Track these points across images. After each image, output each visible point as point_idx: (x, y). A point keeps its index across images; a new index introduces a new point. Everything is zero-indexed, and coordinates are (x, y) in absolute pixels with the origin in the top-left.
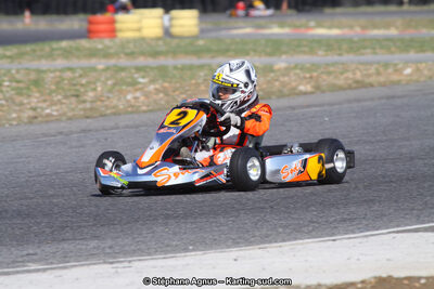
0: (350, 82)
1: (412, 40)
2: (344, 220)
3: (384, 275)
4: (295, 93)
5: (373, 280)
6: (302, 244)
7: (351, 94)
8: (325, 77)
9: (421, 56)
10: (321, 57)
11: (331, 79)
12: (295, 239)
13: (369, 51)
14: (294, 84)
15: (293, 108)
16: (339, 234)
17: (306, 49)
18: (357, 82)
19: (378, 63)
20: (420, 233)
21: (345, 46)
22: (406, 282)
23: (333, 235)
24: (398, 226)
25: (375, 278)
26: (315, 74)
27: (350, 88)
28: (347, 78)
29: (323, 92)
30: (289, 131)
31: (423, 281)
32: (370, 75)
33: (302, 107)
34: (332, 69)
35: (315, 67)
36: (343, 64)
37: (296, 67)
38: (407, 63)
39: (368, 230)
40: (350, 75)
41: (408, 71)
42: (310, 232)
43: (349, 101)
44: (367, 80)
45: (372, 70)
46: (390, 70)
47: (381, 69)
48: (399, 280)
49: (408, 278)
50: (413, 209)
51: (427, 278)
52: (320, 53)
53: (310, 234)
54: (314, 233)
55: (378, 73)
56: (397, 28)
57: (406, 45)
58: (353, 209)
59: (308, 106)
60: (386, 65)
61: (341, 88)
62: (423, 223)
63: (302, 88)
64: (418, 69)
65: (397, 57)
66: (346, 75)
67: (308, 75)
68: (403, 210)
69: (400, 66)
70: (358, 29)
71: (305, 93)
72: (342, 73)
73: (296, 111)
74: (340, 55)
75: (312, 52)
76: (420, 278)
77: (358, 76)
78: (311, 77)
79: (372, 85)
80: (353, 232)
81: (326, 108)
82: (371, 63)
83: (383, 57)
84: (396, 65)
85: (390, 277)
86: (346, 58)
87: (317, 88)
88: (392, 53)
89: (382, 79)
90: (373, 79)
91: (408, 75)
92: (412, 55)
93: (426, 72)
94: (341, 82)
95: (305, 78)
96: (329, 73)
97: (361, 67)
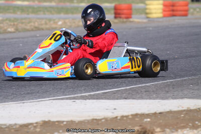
0: (32, 27)
1: (62, 8)
2: (28, 93)
3: (47, 120)
4: (5, 32)
5: (41, 122)
6: (8, 104)
7: (33, 33)
8: (20, 25)
9: (66, 16)
10: (19, 15)
11: (23, 26)
12: (5, 102)
13: (42, 13)
14: (5, 28)
15: (5, 39)
16: (26, 100)
17: (11, 11)
18: (36, 27)
19: (46, 18)
20: (65, 100)
21: (30, 10)
22: (57, 123)
23: (23, 100)
24: (54, 97)
25: (42, 121)
26: (16, 23)
27: (32, 30)
28: (31, 26)
29: (19, 32)
30: (3, 50)
31: (65, 123)
32: (42, 25)
33: (9, 39)
34: (24, 21)
35: (16, 20)
36: (29, 18)
37: (7, 19)
38: (60, 19)
39: (40, 98)
40: (32, 24)
41: (60, 23)
42: (12, 99)
43: (32, 37)
44: (41, 27)
45: (43, 22)
46: (52, 22)
47: (48, 22)
48: (54, 122)
49: (58, 122)
50: (61, 89)
51: (67, 122)
52: (19, 13)
53: (12, 100)
54: (14, 99)
55: (46, 24)
56: (55, 2)
57: (59, 10)
58: (33, 88)
59: (12, 39)
60: (50, 20)
61: (28, 30)
62: (66, 95)
63: (9, 30)
64: (65, 23)
65: (55, 16)
66: (30, 24)
67: (12, 24)
68: (56, 89)
69: (56, 20)
70: (36, 2)
71: (11, 32)
72: (29, 23)
73: (7, 41)
74: (28, 14)
75: (14, 12)
76: (63, 122)
77: (36, 25)
78: (14, 25)
79: (43, 29)
80: (32, 99)
81: (21, 39)
82: (42, 19)
83: (48, 16)
84: (54, 20)
85: (49, 121)
86: (31, 16)
87: (17, 30)
88: (53, 14)
89: (48, 26)
90: (43, 27)
91: (60, 25)
92: (62, 15)
93: (69, 24)
94: (28, 27)
95: (11, 25)
96: (22, 23)
97: (38, 20)
